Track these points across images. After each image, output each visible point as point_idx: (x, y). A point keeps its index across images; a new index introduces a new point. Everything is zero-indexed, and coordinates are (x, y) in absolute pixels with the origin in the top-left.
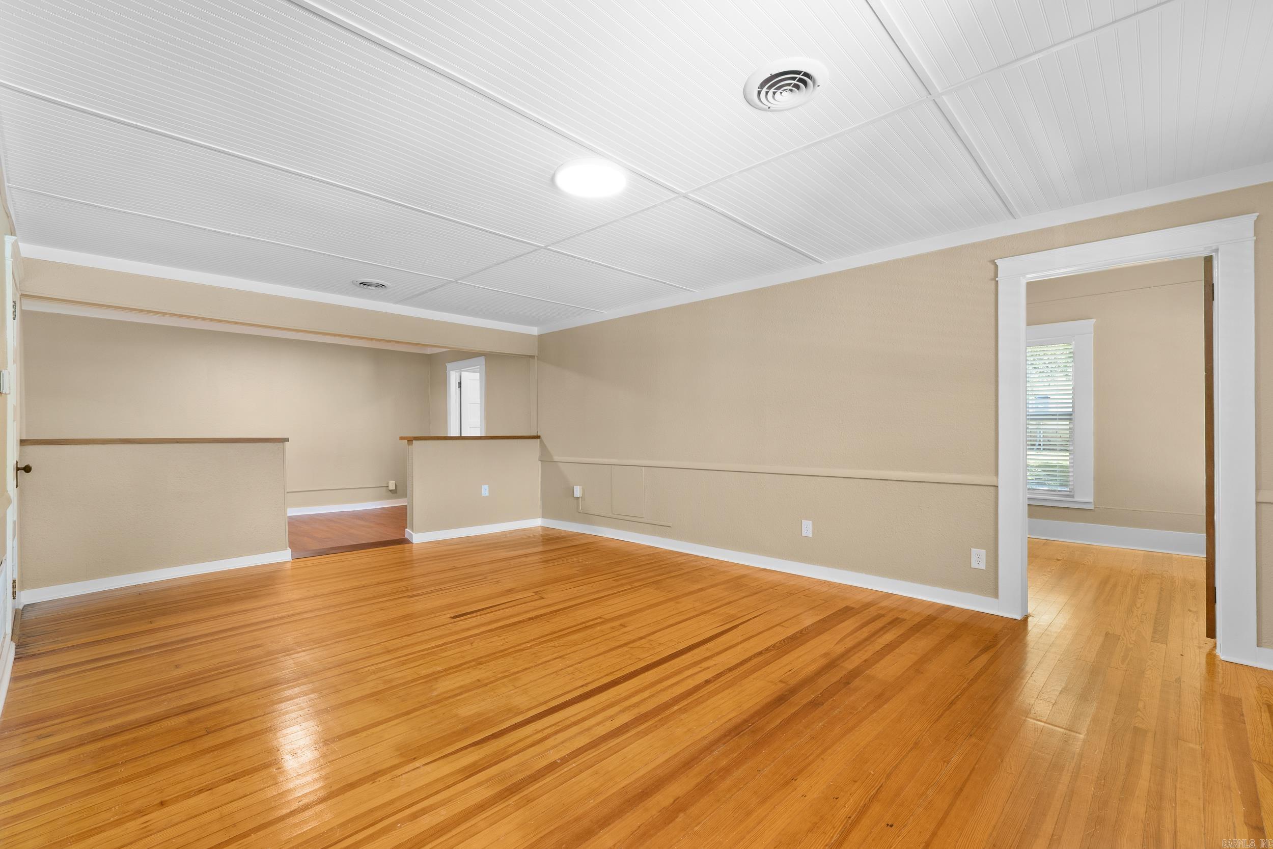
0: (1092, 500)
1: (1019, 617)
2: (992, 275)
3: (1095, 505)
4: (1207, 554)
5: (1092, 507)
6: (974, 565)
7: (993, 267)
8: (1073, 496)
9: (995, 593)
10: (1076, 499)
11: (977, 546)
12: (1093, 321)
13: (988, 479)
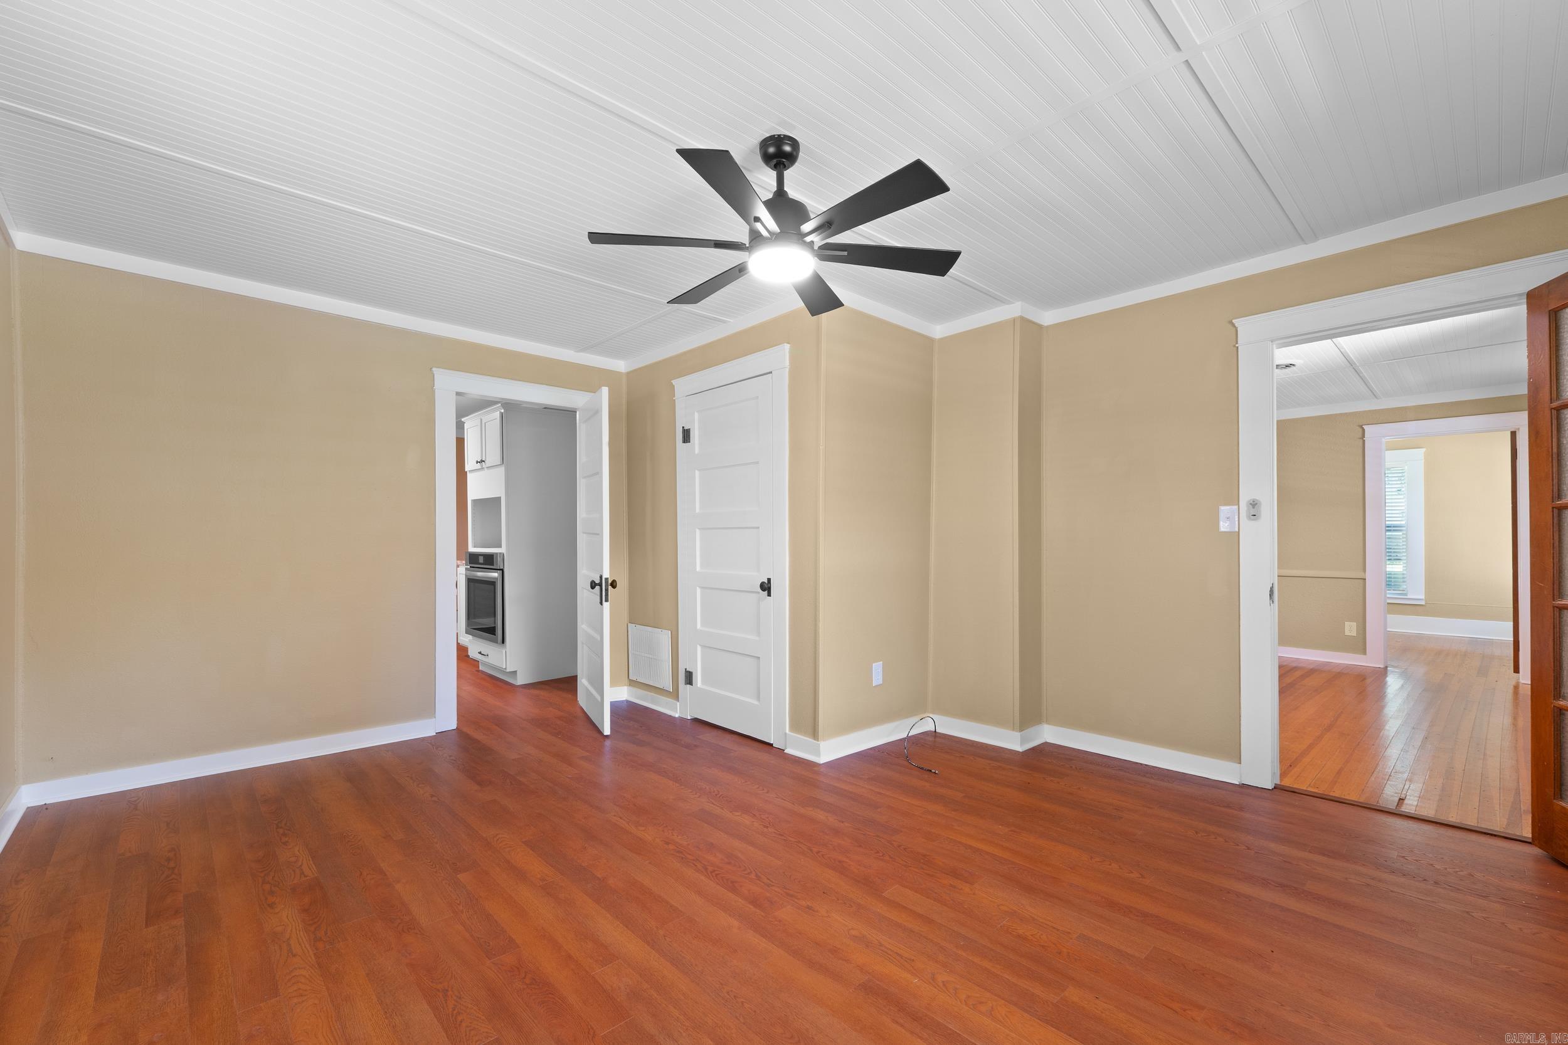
0: (1423, 597)
1: (1382, 666)
2: (1360, 435)
3: (1426, 601)
4: (1514, 638)
5: (1423, 603)
6: (1347, 633)
7: (1361, 430)
8: (1406, 595)
9: (1364, 651)
10: (1409, 597)
11: (1350, 620)
12: (1424, 450)
13: (1360, 575)
